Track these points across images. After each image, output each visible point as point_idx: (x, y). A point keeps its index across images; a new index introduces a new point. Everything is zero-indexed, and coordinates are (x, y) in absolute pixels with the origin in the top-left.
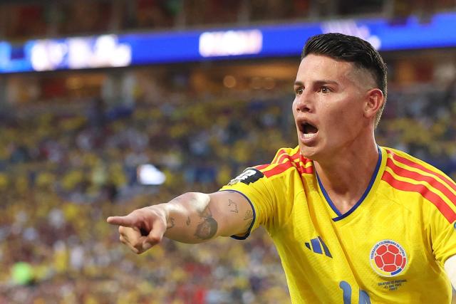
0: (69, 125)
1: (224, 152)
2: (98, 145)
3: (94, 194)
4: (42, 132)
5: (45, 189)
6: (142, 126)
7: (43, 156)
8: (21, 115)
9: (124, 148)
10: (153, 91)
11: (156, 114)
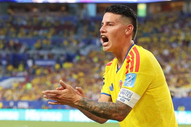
0: (171, 20)
2: (182, 26)
3: (180, 43)
4: (162, 23)
5: (164, 42)
7: (163, 31)
8: (155, 17)
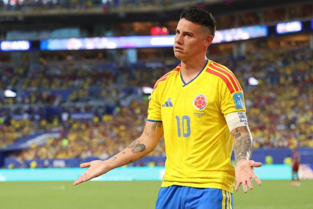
1: (282, 71)
6: (249, 62)
9: (243, 72)
10: (252, 49)
11: (255, 58)
